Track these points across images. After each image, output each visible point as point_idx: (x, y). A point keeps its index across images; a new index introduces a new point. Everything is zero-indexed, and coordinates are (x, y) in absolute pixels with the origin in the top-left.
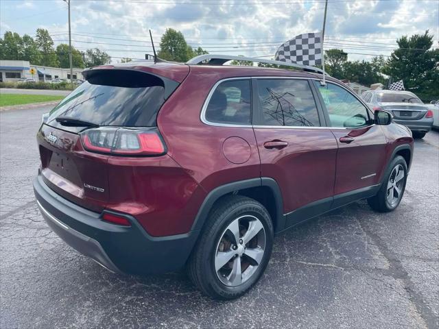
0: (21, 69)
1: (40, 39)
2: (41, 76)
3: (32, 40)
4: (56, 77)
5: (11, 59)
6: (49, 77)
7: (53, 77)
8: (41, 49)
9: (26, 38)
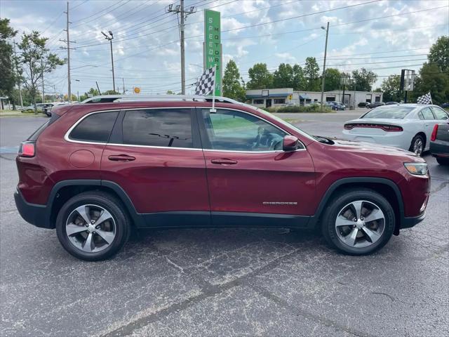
0: (285, 96)
1: (308, 67)
2: (302, 100)
3: (301, 68)
4: (316, 100)
5: (282, 87)
6: (309, 101)
7: (313, 100)
8: (308, 76)
9: (296, 67)
